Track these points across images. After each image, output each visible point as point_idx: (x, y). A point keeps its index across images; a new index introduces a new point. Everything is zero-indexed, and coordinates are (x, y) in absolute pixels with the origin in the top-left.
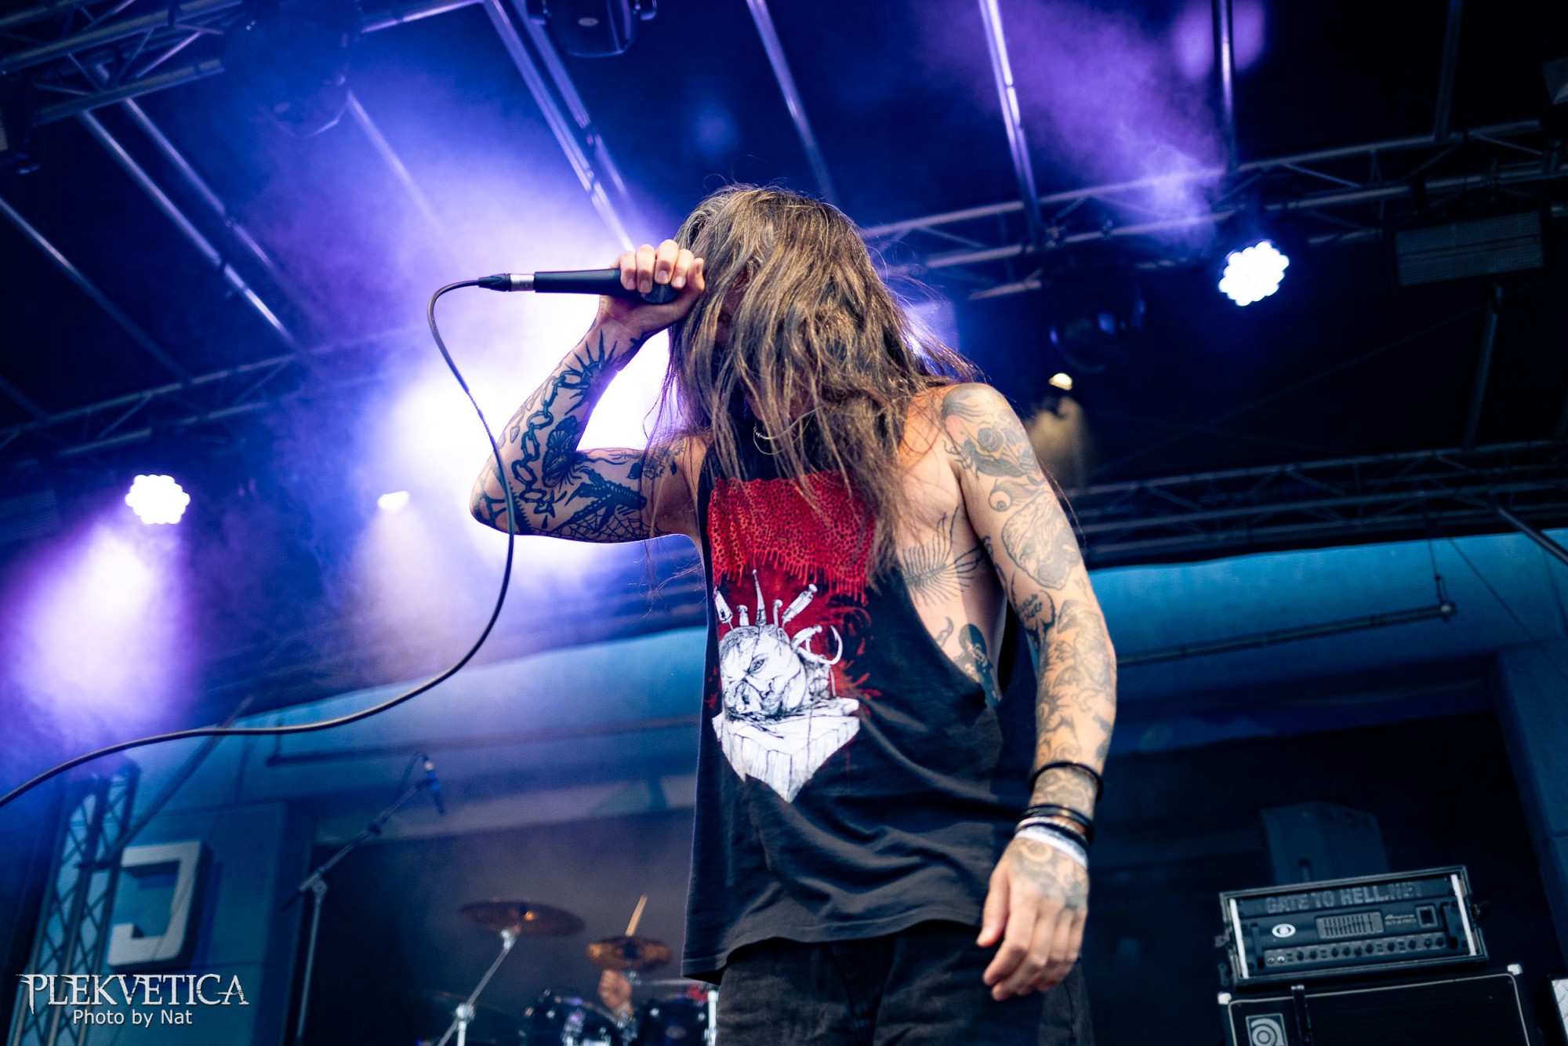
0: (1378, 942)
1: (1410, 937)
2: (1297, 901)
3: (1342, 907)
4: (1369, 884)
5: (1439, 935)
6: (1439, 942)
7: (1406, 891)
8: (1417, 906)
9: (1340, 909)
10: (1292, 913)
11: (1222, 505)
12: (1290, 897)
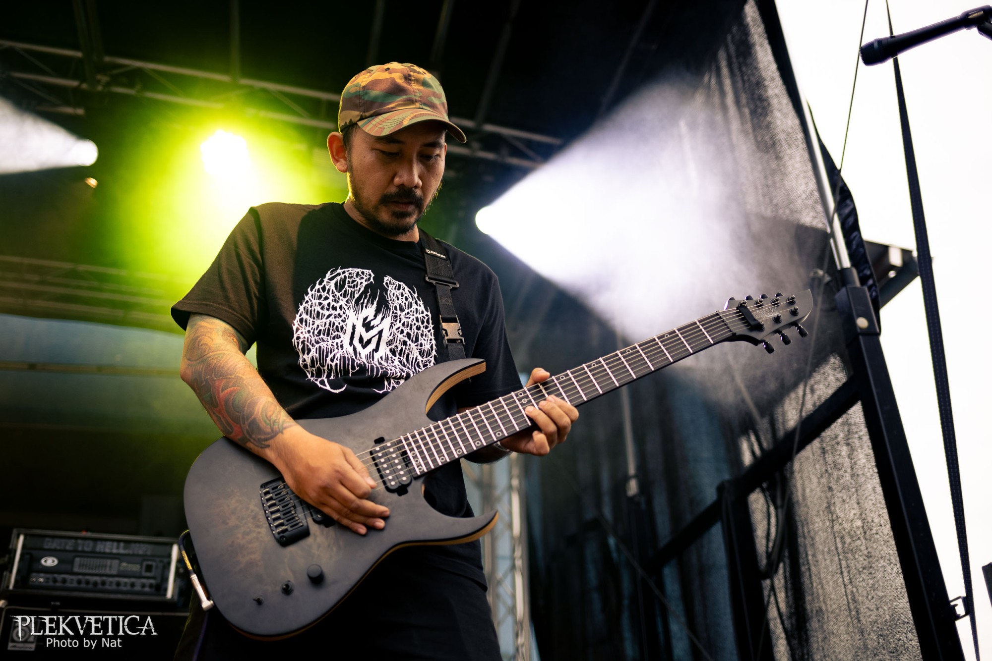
0: (111, 579)
1: (133, 580)
2: (66, 544)
3: (96, 553)
4: (119, 541)
7: (141, 550)
8: (144, 560)
9: (94, 554)
10: (60, 551)
12: (63, 541)
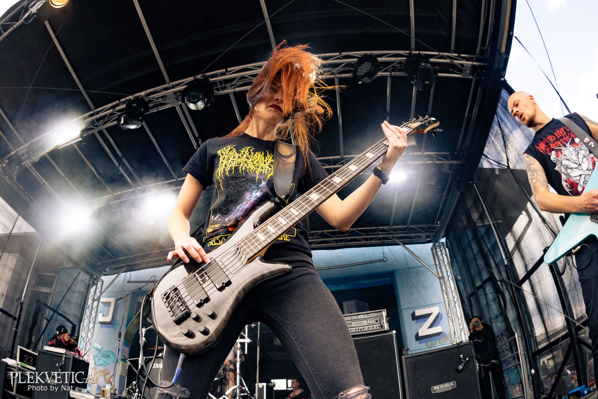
0: (365, 327)
1: (373, 326)
3: (358, 319)
4: (365, 314)
5: (379, 325)
6: (379, 327)
7: (372, 315)
8: (375, 319)
11: (340, 237)
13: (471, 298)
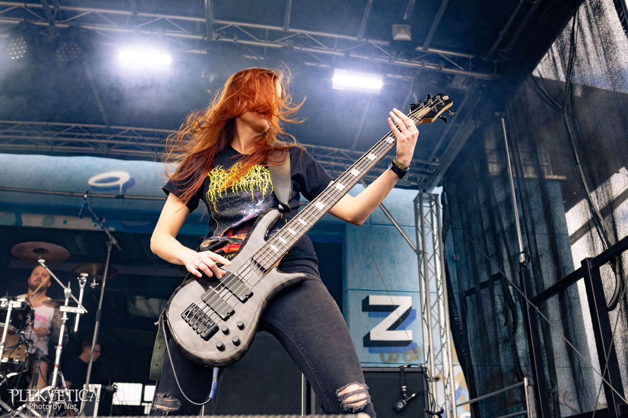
13: (468, 298)
